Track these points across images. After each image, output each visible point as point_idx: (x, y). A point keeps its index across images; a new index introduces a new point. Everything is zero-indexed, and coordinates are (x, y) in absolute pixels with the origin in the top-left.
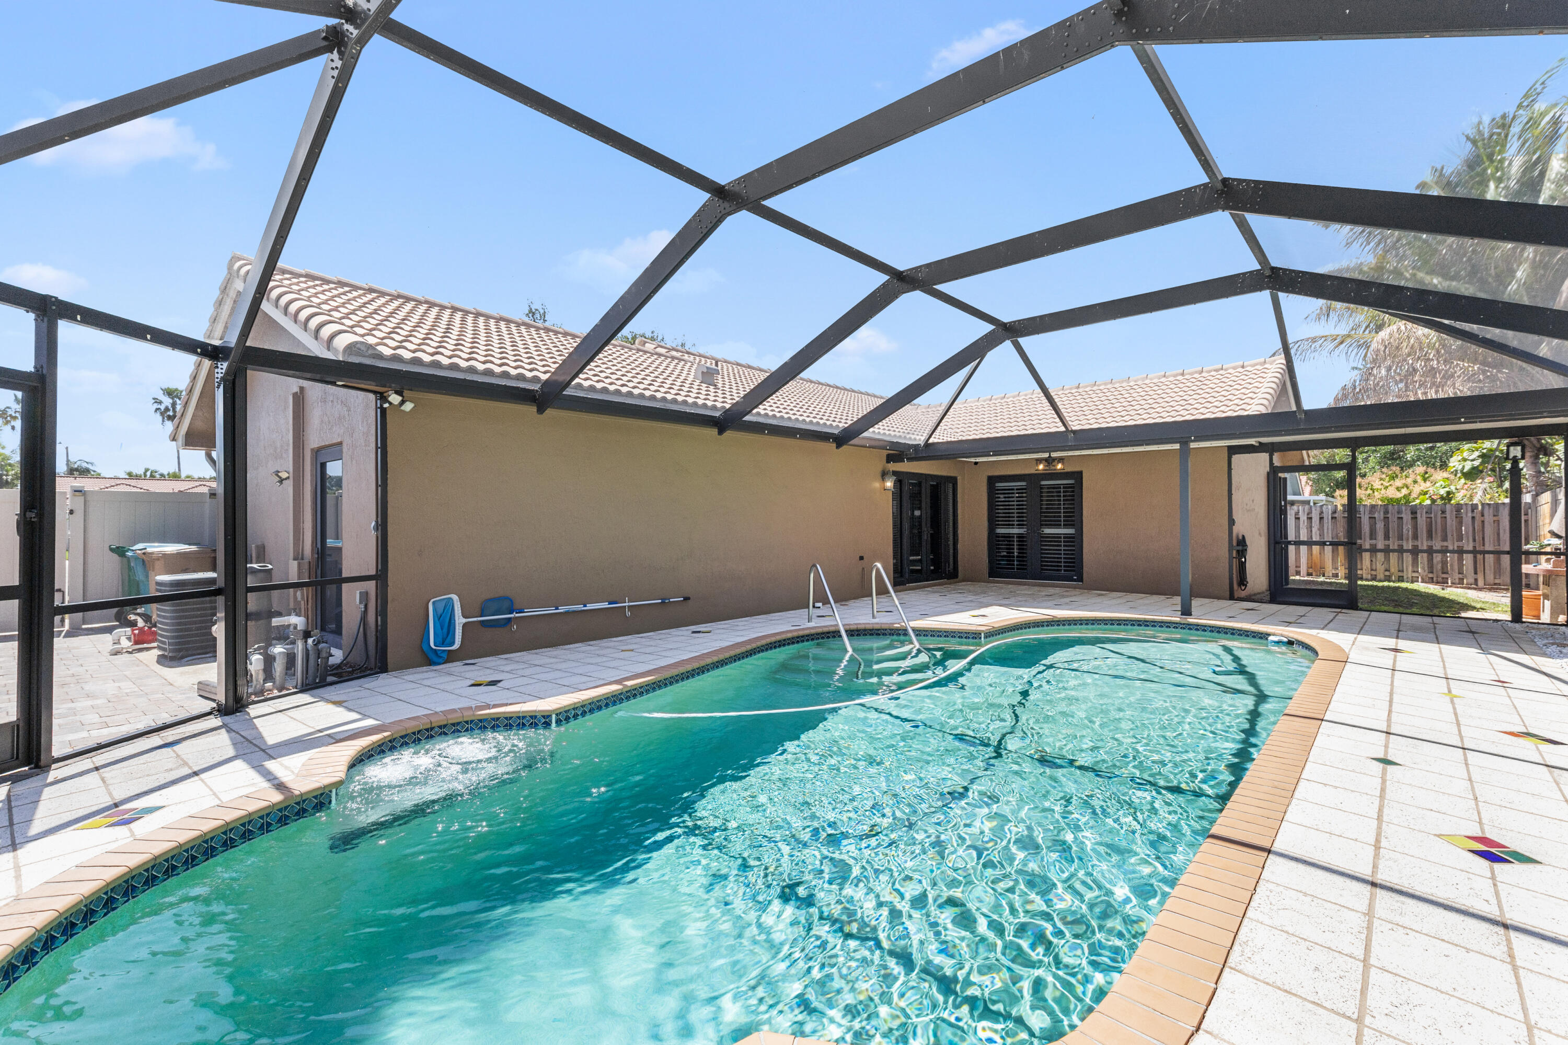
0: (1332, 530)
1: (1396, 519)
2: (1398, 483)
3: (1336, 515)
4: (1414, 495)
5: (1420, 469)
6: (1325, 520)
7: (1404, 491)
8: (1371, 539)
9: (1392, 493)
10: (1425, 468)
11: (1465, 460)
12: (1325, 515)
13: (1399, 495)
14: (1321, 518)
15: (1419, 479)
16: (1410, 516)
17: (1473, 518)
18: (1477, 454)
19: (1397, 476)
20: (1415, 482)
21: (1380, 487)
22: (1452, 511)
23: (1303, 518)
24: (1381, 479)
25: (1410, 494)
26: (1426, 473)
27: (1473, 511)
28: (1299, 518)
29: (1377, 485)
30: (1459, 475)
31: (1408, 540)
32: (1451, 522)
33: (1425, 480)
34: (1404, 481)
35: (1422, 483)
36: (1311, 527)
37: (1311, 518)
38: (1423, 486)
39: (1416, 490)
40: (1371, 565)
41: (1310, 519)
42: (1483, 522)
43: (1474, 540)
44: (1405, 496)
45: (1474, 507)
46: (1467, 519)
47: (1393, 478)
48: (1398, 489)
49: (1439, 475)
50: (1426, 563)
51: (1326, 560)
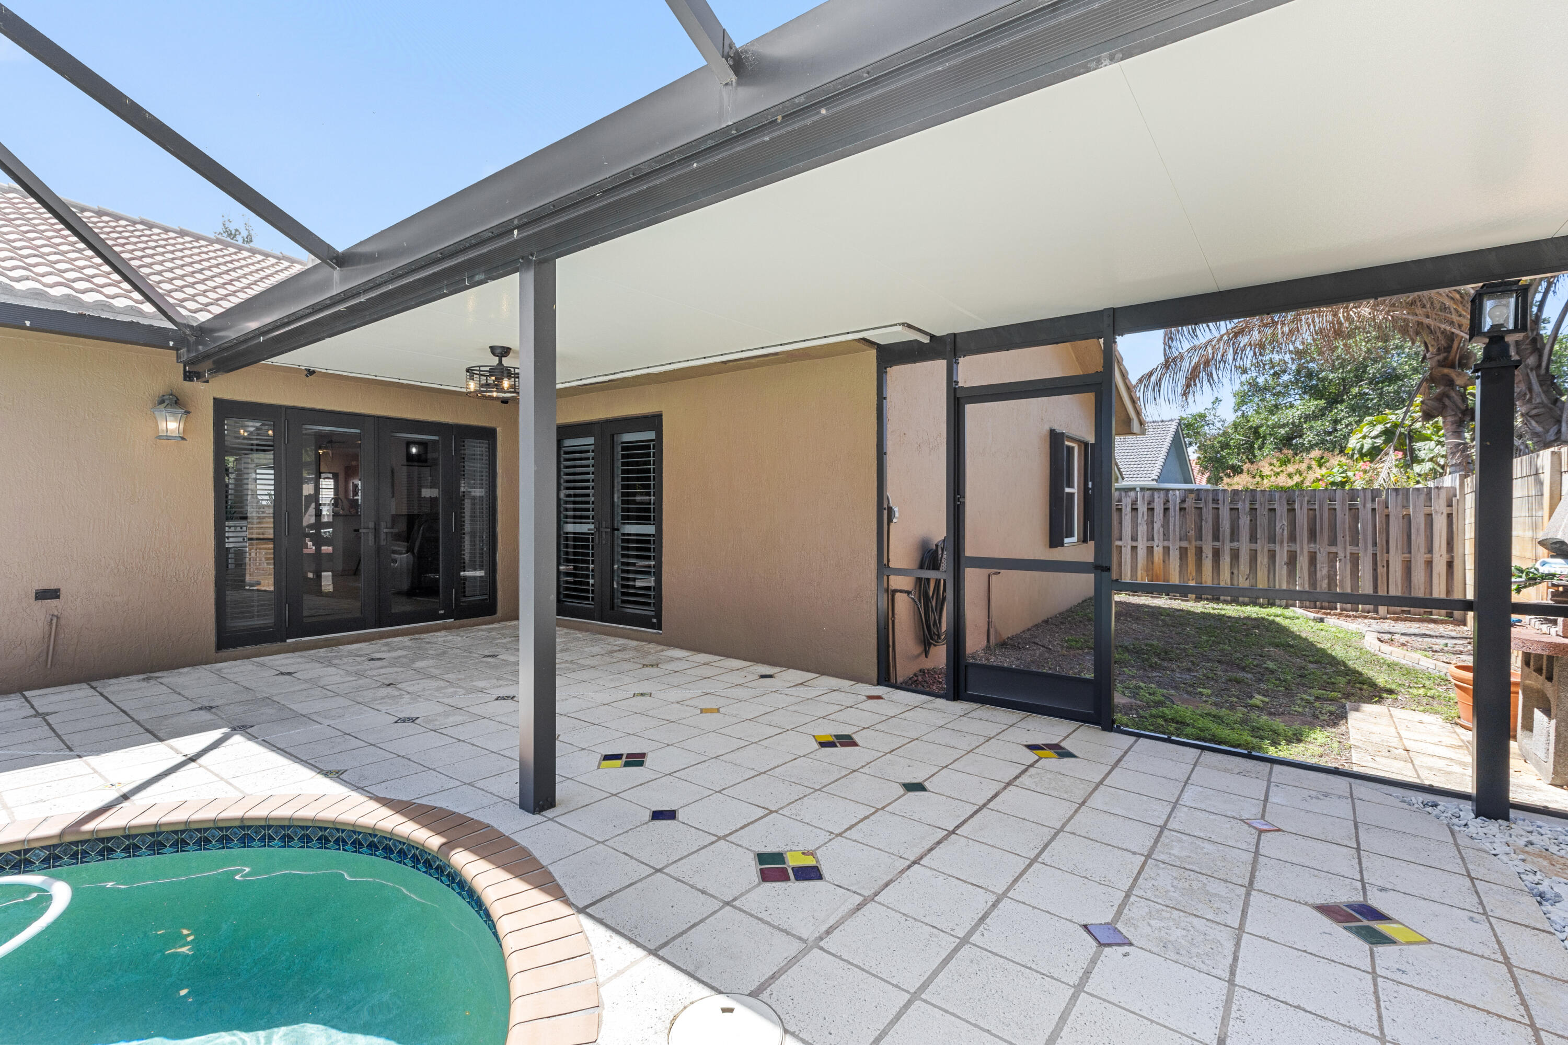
0: (1181, 528)
1: (1266, 512)
2: (1291, 468)
3: (1185, 506)
4: (1307, 483)
5: (1316, 453)
6: (1171, 510)
7: (1297, 479)
8: (1232, 541)
9: (1283, 481)
10: (1320, 452)
11: (1364, 437)
12: (1171, 505)
13: (1290, 483)
14: (1166, 510)
15: (1314, 464)
16: (1286, 507)
17: (1374, 510)
18: (1379, 428)
19: (1289, 461)
20: (1310, 468)
21: (1269, 473)
22: (1344, 500)
23: (1142, 508)
24: (1271, 464)
25: (1302, 482)
26: (1322, 458)
27: (1373, 500)
28: (1136, 509)
29: (1267, 471)
30: (1356, 456)
31: (1282, 542)
32: (1343, 517)
33: (1320, 466)
34: (1297, 466)
35: (1318, 469)
36: (1153, 522)
37: (1153, 509)
38: (1319, 472)
39: (1311, 476)
40: (1232, 579)
41: (1151, 510)
42: (1388, 516)
43: (1375, 544)
44: (1297, 484)
45: (1375, 494)
46: (1365, 514)
47: (1285, 462)
48: (1290, 476)
49: (1336, 461)
50: (1307, 578)
51: (1172, 571)
